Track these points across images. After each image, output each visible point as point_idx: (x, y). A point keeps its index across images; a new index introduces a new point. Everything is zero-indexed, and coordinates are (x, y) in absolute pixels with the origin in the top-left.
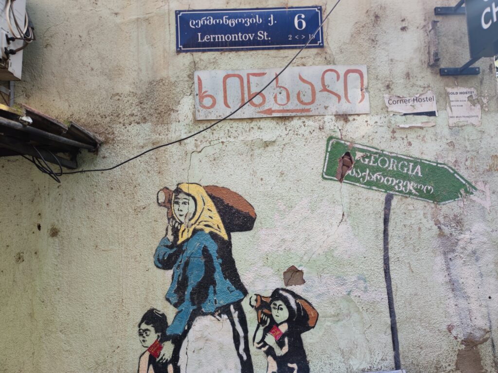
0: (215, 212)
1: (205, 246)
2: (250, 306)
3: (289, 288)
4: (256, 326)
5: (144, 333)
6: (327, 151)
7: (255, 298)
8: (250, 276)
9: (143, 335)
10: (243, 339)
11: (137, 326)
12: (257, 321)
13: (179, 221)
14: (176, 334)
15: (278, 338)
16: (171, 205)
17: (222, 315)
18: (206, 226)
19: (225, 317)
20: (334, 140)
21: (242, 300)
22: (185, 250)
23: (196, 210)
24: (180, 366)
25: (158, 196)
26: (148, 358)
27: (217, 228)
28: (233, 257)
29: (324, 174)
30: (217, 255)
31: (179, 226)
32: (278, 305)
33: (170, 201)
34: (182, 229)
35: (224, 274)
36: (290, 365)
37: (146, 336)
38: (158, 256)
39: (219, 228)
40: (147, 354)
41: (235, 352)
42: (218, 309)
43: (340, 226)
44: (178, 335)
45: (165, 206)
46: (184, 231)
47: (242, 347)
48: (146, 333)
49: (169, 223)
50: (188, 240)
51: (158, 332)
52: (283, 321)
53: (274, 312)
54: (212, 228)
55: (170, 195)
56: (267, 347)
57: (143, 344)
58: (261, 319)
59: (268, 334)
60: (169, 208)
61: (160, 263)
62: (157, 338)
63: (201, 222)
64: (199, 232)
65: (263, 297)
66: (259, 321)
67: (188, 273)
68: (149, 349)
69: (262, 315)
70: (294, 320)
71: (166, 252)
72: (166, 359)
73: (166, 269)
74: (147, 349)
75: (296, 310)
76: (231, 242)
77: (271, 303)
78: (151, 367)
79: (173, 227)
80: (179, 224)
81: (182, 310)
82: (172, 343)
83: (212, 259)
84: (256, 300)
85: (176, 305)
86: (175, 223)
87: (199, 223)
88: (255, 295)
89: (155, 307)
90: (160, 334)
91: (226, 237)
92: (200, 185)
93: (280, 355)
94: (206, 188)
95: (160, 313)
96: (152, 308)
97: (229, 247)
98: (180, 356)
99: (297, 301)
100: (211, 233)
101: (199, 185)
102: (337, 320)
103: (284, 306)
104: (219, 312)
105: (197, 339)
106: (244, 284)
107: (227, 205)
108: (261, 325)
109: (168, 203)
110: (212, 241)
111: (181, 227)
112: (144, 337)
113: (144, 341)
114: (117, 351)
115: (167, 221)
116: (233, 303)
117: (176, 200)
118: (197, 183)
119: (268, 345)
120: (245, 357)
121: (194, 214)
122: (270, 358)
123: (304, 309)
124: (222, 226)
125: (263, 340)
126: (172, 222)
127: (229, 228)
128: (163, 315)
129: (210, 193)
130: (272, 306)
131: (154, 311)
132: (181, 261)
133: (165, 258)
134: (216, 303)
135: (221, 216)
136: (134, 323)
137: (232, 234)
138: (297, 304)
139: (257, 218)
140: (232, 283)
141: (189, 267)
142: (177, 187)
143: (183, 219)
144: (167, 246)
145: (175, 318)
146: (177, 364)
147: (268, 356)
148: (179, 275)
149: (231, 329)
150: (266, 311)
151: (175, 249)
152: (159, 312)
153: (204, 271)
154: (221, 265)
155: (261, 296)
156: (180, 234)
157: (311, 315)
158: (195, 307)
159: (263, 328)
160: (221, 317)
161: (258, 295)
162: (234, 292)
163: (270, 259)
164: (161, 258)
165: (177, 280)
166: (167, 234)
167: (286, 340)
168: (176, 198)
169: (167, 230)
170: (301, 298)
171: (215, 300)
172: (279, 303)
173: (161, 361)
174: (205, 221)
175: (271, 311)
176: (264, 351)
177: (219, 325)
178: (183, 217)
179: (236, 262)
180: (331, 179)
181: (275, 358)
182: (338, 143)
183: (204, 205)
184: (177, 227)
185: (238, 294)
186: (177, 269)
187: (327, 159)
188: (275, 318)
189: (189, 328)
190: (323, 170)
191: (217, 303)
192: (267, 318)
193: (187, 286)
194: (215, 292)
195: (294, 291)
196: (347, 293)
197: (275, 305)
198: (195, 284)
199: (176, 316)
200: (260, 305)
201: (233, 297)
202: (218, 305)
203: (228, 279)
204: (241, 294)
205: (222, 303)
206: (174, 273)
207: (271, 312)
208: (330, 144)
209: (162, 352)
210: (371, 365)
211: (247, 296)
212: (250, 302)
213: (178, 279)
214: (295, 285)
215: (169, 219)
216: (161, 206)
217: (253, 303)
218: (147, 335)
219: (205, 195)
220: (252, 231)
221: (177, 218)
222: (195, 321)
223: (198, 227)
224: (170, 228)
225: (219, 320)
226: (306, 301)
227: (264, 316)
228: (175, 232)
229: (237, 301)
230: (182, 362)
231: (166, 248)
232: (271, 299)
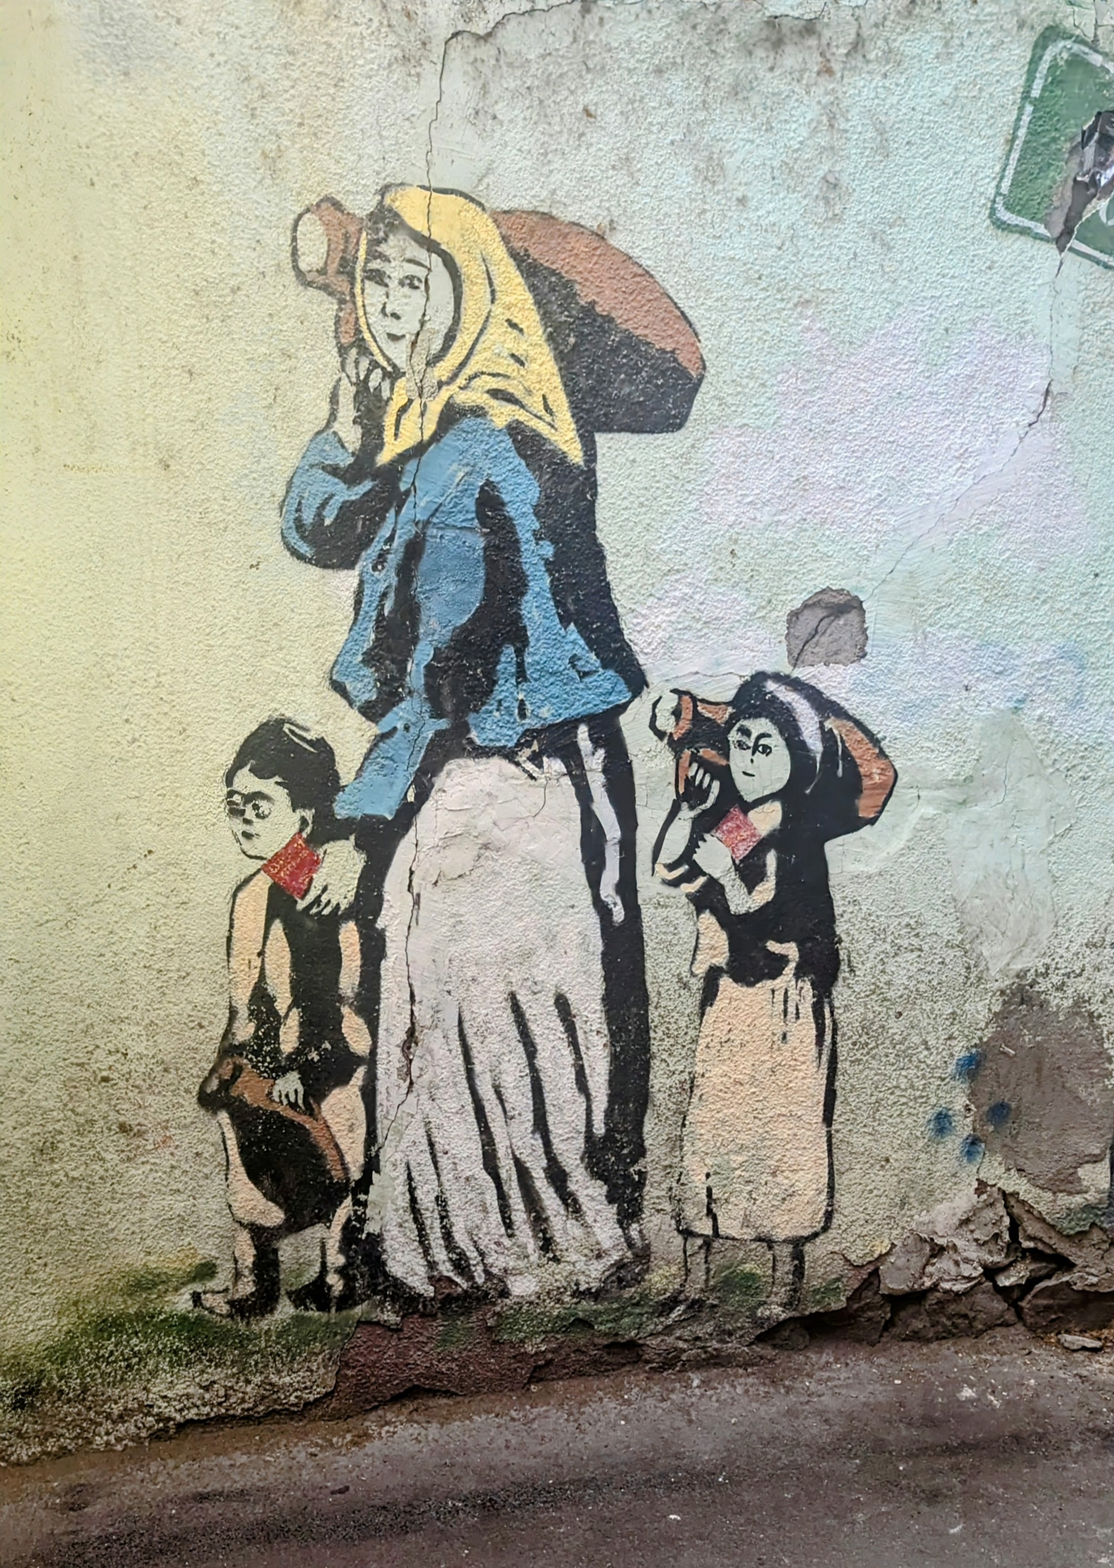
0: (535, 339)
1: (488, 483)
2: (651, 733)
3: (802, 673)
4: (669, 806)
5: (249, 807)
6: (1026, 96)
7: (675, 704)
8: (661, 618)
9: (243, 812)
10: (617, 848)
11: (219, 779)
12: (672, 788)
13: (385, 364)
14: (372, 817)
15: (742, 851)
16: (352, 284)
17: (545, 759)
18: (495, 393)
19: (555, 766)
20: (1061, 44)
21: (622, 708)
22: (407, 493)
23: (456, 320)
24: (383, 930)
25: (294, 239)
26: (266, 896)
27: (539, 409)
28: (600, 536)
29: (999, 206)
30: (537, 525)
31: (386, 385)
32: (754, 735)
33: (346, 267)
34: (399, 401)
35: (558, 604)
36: (773, 946)
37: (255, 819)
38: (298, 510)
39: (547, 408)
40: (262, 884)
41: (586, 895)
42: (530, 735)
43: (1027, 440)
44: (382, 820)
45: (325, 288)
46: (403, 410)
47: (611, 875)
48: (256, 807)
49: (343, 368)
50: (419, 450)
51: (304, 807)
52: (767, 792)
53: (739, 761)
54: (523, 407)
55: (346, 237)
56: (701, 880)
57: (246, 845)
58: (689, 782)
59: (707, 836)
60: (346, 300)
61: (303, 538)
62: (297, 826)
63: (476, 376)
64: (467, 423)
65: (703, 701)
66: (681, 790)
67: (420, 586)
68: (270, 865)
69: (695, 766)
70: (808, 791)
71: (332, 496)
72: (334, 902)
73: (332, 567)
74: (260, 863)
75: (818, 759)
76: (593, 472)
77: (730, 724)
78: (277, 927)
79: (362, 386)
80: (386, 374)
81: (395, 729)
82: (358, 846)
83: (517, 541)
84: (677, 713)
85: (371, 711)
86: (369, 372)
87: (471, 378)
88: (674, 691)
89: (288, 714)
90: (309, 814)
91: (575, 454)
92: (480, 204)
93: (743, 910)
94: (500, 217)
95: (309, 736)
96: (276, 715)
97: (584, 494)
98: (386, 897)
99: (828, 725)
100: (515, 430)
101: (472, 200)
102: (961, 799)
103: (776, 741)
104: (535, 747)
105: (449, 840)
106: (635, 648)
107: (589, 310)
108: (685, 806)
109: (339, 273)
110: (519, 462)
111: (392, 389)
112: (247, 822)
113: (247, 836)
114: (143, 866)
115: (334, 359)
116: (589, 719)
117: (375, 265)
118: (466, 190)
119: (704, 874)
120: (619, 914)
121: (450, 338)
122: (708, 919)
123: (846, 753)
124: (560, 401)
125: (687, 856)
126: (357, 363)
127: (589, 411)
128: (321, 744)
129: (517, 245)
130: (734, 736)
131: (286, 728)
132: (391, 539)
133: (327, 522)
134: (523, 715)
135: (560, 356)
136: (208, 766)
137: (600, 439)
138: (828, 737)
139: (709, 378)
140: (590, 642)
141: (425, 563)
142: (381, 203)
143: (404, 356)
144: (334, 471)
145: (366, 758)
146: (375, 921)
147: (699, 911)
148: (384, 595)
149: (576, 810)
150: (707, 753)
151: (367, 485)
152: (304, 734)
153: (481, 585)
154: (551, 566)
155: (694, 699)
156: (389, 421)
157: (870, 776)
158: (443, 724)
159: (693, 814)
160: (540, 766)
161: (687, 693)
162: (595, 677)
163: (746, 555)
164: (308, 517)
165: (374, 614)
166: (333, 416)
167: (771, 860)
168: (372, 254)
169: (334, 399)
170: (840, 712)
171: (522, 703)
172: (759, 726)
173: (314, 910)
174: (494, 375)
175: (727, 756)
176: (687, 895)
177: (533, 795)
178: (405, 344)
179: (609, 558)
180: (1024, 231)
181: (726, 919)
182: (1076, 61)
183: (493, 301)
184: (378, 389)
185: (608, 686)
186: (375, 568)
187: (1022, 132)
188: (740, 781)
189: (423, 796)
190: (998, 187)
191: (528, 714)
192: (711, 781)
193: (415, 640)
194: (521, 674)
195: (820, 687)
196: (1011, 705)
197: (746, 732)
198: (446, 634)
199: (371, 750)
200: (689, 732)
201: (588, 695)
202: (530, 723)
203: (572, 626)
204: (622, 686)
205: (548, 714)
206: (361, 583)
207: (728, 758)
208: (1044, 66)
209: (319, 879)
210: (1048, 960)
211: (644, 693)
212: (654, 717)
213: (381, 606)
214: (826, 664)
215: (342, 350)
216: (310, 284)
217: (666, 723)
218: (258, 816)
219: (500, 252)
220: (678, 435)
221: (374, 349)
222: (443, 774)
223: (464, 398)
224: (347, 392)
225: (532, 777)
226: (859, 724)
227: (701, 772)
228: (369, 410)
229: (606, 712)
230: (395, 916)
231: (329, 477)
232: (730, 710)
